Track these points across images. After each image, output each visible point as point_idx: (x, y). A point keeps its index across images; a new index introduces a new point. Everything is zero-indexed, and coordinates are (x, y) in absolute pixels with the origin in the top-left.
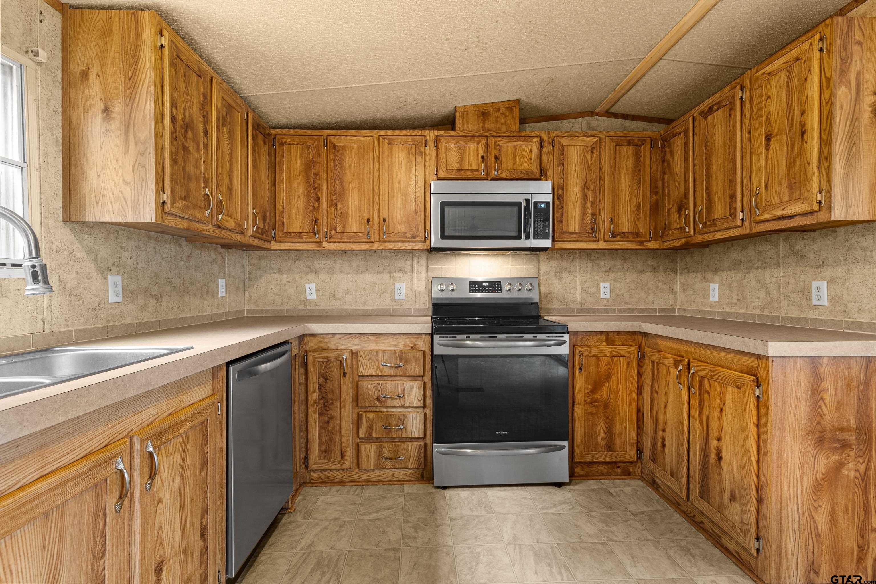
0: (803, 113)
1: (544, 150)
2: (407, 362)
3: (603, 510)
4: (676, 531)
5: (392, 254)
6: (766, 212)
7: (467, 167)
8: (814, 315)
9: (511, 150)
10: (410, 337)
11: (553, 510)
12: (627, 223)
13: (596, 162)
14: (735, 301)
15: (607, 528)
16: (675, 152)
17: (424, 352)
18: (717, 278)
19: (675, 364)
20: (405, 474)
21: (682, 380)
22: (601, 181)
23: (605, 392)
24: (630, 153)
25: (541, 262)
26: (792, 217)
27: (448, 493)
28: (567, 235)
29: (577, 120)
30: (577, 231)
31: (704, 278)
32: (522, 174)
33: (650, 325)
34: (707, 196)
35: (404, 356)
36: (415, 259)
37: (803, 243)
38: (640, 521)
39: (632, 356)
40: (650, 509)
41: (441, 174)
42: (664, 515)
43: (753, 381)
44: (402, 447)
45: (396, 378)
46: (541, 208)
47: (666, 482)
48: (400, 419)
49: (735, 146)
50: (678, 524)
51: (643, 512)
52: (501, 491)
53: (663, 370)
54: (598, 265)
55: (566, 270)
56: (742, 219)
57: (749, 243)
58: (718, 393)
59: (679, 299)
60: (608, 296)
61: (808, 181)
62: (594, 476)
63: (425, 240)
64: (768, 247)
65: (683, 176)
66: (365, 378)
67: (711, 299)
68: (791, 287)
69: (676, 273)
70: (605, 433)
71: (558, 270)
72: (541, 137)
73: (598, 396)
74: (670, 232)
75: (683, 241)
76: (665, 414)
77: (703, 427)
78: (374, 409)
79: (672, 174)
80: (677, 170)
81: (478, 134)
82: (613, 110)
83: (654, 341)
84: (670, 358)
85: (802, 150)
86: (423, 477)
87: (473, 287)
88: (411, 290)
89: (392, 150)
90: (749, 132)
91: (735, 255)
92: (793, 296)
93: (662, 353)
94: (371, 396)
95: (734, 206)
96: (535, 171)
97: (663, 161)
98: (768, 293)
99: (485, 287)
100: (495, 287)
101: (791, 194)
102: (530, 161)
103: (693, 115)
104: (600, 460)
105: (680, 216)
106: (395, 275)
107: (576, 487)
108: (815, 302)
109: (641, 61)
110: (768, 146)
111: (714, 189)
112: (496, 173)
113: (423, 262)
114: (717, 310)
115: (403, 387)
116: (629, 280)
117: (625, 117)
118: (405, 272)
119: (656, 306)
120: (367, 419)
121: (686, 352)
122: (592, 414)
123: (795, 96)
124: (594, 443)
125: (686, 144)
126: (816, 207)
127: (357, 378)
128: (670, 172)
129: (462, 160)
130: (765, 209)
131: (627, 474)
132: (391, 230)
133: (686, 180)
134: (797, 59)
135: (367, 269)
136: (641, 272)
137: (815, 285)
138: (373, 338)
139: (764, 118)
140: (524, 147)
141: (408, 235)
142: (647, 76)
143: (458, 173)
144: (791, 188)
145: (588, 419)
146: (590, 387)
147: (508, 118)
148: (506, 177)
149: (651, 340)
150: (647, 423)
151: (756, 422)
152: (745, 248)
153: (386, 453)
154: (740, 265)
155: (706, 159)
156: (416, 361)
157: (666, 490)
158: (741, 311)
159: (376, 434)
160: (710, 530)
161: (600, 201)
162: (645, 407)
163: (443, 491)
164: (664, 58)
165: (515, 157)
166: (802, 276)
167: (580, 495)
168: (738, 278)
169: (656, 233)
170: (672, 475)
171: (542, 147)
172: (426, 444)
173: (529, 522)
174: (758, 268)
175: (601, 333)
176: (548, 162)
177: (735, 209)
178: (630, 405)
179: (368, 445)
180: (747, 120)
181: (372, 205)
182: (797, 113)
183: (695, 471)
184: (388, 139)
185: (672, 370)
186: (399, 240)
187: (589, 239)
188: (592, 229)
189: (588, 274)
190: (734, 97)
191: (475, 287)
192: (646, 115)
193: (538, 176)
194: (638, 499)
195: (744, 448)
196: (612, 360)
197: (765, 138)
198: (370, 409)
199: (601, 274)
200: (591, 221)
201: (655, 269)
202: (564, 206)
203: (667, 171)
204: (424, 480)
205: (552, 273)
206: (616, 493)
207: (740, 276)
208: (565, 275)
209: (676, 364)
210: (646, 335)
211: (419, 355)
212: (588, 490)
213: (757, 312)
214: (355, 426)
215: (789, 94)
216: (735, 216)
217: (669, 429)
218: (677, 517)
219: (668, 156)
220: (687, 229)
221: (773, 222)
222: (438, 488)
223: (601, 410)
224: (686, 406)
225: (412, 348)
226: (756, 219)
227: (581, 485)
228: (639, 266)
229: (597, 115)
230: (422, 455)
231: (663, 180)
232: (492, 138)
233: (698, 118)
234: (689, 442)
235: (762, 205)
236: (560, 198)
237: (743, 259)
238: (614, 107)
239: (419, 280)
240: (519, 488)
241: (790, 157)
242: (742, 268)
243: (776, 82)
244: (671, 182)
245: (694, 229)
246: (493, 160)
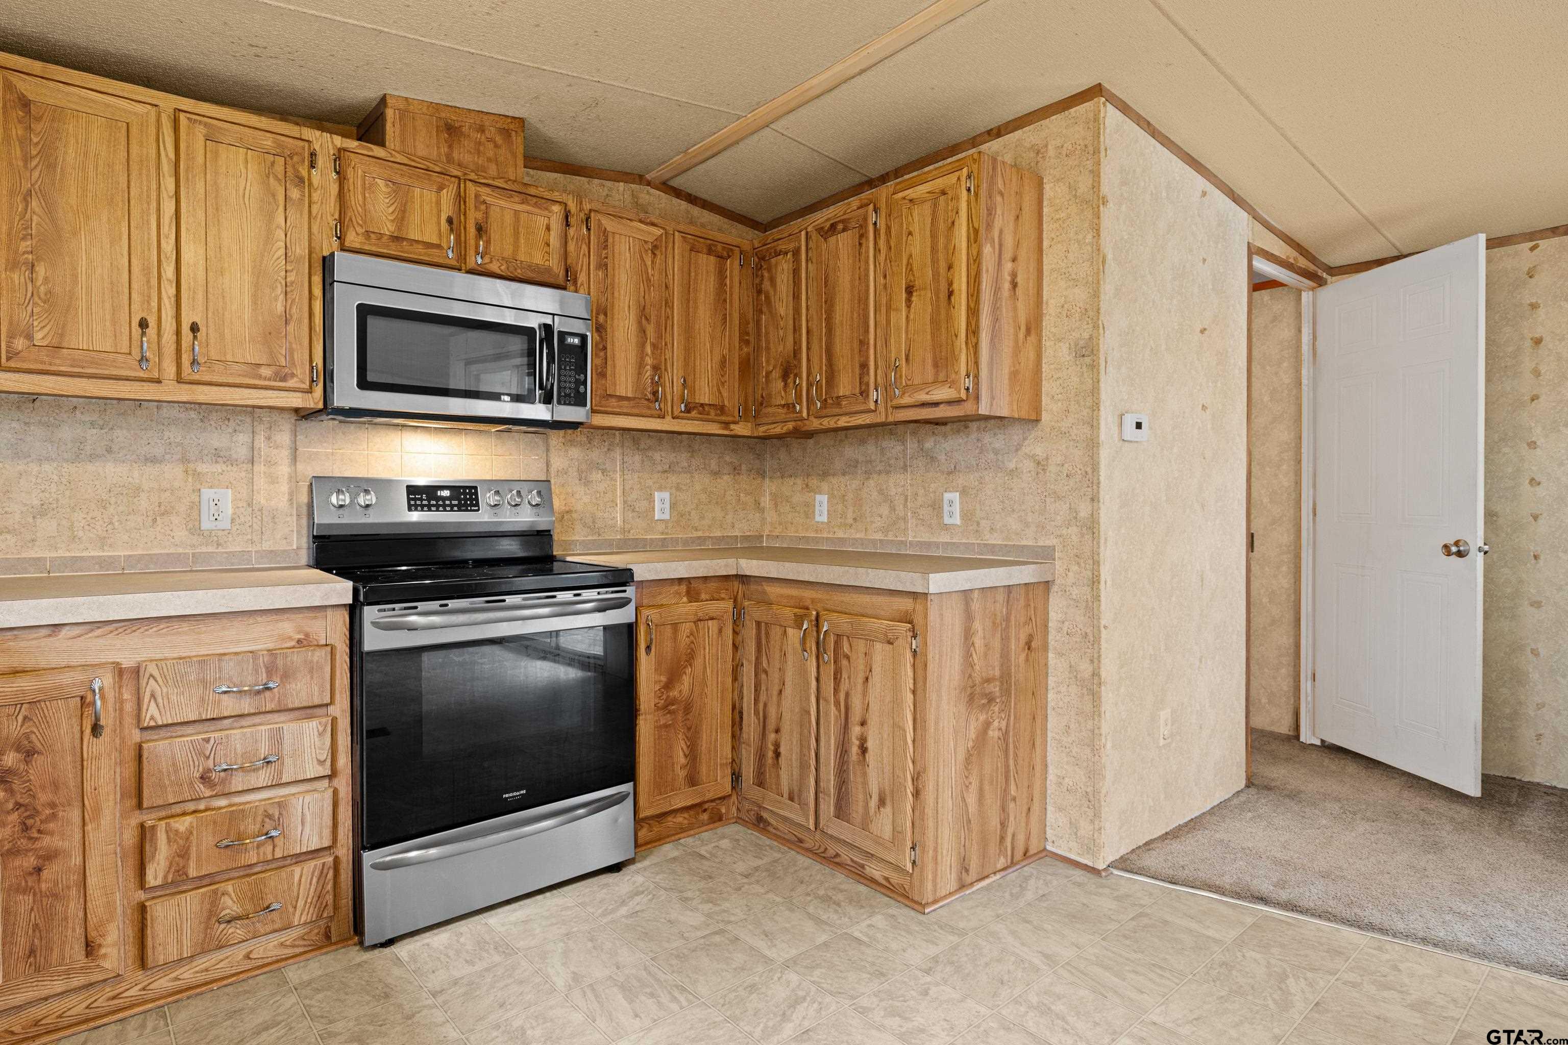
0: (950, 267)
1: (572, 231)
2: (286, 676)
3: (702, 884)
4: (807, 879)
5: (193, 414)
6: (906, 395)
7: (414, 235)
8: (944, 538)
9: (508, 218)
10: (293, 616)
11: (623, 911)
12: (707, 389)
13: (661, 273)
14: (850, 521)
15: (717, 909)
16: (778, 281)
17: (333, 648)
18: (825, 486)
19: (796, 621)
20: (282, 945)
21: (808, 645)
22: (668, 309)
23: (685, 684)
24: (712, 268)
25: (552, 449)
26: (936, 404)
27: (402, 950)
28: (613, 402)
29: (617, 184)
30: (630, 395)
31: (807, 485)
32: (533, 271)
33: (755, 562)
34: (827, 360)
35: (280, 662)
36: (261, 430)
37: (932, 439)
38: (758, 882)
39: (725, 617)
40: (764, 862)
41: (352, 239)
42: (785, 862)
43: (909, 630)
44: (274, 881)
45: (257, 719)
46: (572, 346)
47: (781, 812)
48: (270, 817)
49: (867, 291)
50: (806, 869)
51: (757, 869)
52: (515, 910)
53: (776, 632)
54: (651, 458)
55: (598, 467)
56: (876, 401)
57: (869, 435)
58: (862, 656)
59: (769, 519)
60: (667, 516)
61: (955, 359)
62: (668, 837)
63: (311, 387)
64: (892, 443)
65: (791, 322)
66: (163, 733)
67: (818, 518)
68: (920, 500)
69: (764, 477)
70: (686, 756)
71: (584, 467)
72: (566, 205)
73: (674, 693)
74: (770, 410)
75: (790, 426)
76: (779, 704)
77: (840, 711)
78: (191, 807)
79: (773, 315)
80: (782, 311)
81: (438, 169)
82: (675, 183)
83: (759, 588)
84: (788, 613)
85: (949, 318)
86: (328, 936)
87: (412, 499)
88: (250, 505)
89: (216, 155)
90: (885, 277)
91: (850, 452)
92: (922, 512)
93: (774, 607)
94: (183, 774)
95: (865, 379)
96: (556, 269)
97: (759, 292)
98: (893, 509)
99: (444, 499)
100: (466, 500)
101: (937, 374)
102: (546, 249)
103: (806, 228)
104: (679, 806)
105: (786, 385)
106: (202, 468)
107: (646, 863)
108: (947, 520)
109: (738, 119)
110: (909, 301)
111: (838, 350)
112: (479, 261)
113: (284, 437)
114: (825, 535)
115: (277, 738)
116: (698, 487)
117: (692, 199)
118: (230, 461)
119: (737, 533)
120: (172, 836)
121: (813, 601)
122: (666, 726)
123: (941, 241)
124: (669, 778)
125: (796, 272)
126: (963, 395)
127: (137, 736)
128: (770, 312)
129: (403, 219)
130: (907, 389)
131: (717, 818)
132: (214, 355)
133: (796, 329)
134: (944, 193)
135: (109, 450)
136: (716, 474)
137: (947, 496)
138: (185, 626)
139: (905, 262)
140: (534, 217)
141: (266, 372)
142: (742, 145)
143: (393, 245)
144: (936, 365)
145: (660, 737)
146: (664, 679)
147: (502, 151)
148: (499, 272)
149: (753, 587)
150: (749, 725)
151: (912, 686)
152: (863, 442)
153: (230, 906)
154: (856, 467)
155: (826, 302)
156: (311, 671)
157: (781, 826)
158: (858, 536)
159: (199, 866)
160: (849, 862)
161: (666, 345)
162: (745, 700)
163: (387, 951)
164: (772, 126)
165: (516, 234)
166: (932, 485)
167: (657, 874)
168: (854, 486)
169: (746, 410)
170: (791, 799)
171: (568, 225)
172: (337, 860)
173: (590, 945)
174: (880, 473)
175: (680, 580)
176: (578, 256)
177: (868, 385)
178: (723, 699)
179: (174, 901)
180: (882, 257)
181: (154, 282)
182: (943, 265)
183: (829, 780)
184: (206, 125)
185: (790, 631)
186: (238, 381)
187: (649, 412)
188: (655, 393)
189: (636, 476)
190: (865, 219)
191: (421, 499)
192: (723, 205)
193: (561, 280)
194: (744, 852)
195: (897, 727)
196: (697, 626)
197: (906, 289)
198: (177, 809)
199: (656, 476)
200: (652, 379)
201: (736, 470)
202: (609, 347)
203: (765, 309)
204: (331, 944)
205: (573, 472)
206: (711, 853)
207: (855, 484)
208: (596, 476)
209: (798, 622)
210: (743, 579)
211: (321, 656)
212: (667, 861)
213: (879, 536)
214: (132, 862)
215: (934, 236)
216: (868, 396)
217: (786, 727)
218: (803, 861)
219: (766, 285)
220: (798, 407)
221: (914, 409)
222: (375, 947)
223: (680, 716)
224: (814, 683)
225: (299, 641)
226: (895, 402)
227: (652, 857)
228: (714, 464)
229: (649, 184)
230: (329, 887)
231: (758, 323)
232: (469, 184)
233: (814, 236)
234: (817, 740)
235: (901, 383)
236: (600, 329)
237: (861, 459)
238: (679, 178)
239: (273, 480)
240: (548, 894)
241: (935, 322)
242: (859, 472)
243: (919, 214)
244: (771, 329)
245: (808, 409)
246: (472, 231)
